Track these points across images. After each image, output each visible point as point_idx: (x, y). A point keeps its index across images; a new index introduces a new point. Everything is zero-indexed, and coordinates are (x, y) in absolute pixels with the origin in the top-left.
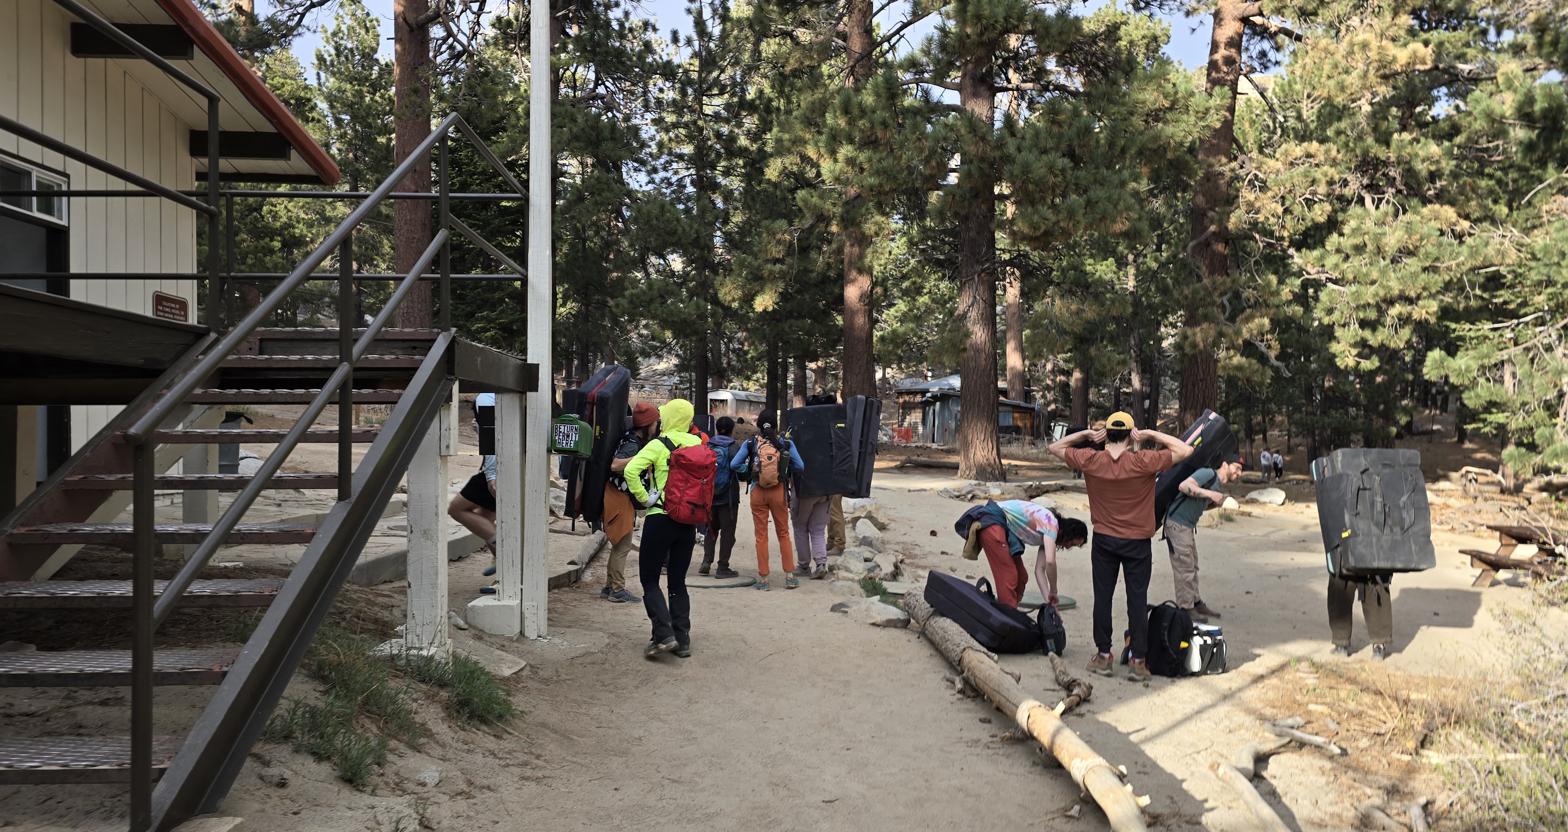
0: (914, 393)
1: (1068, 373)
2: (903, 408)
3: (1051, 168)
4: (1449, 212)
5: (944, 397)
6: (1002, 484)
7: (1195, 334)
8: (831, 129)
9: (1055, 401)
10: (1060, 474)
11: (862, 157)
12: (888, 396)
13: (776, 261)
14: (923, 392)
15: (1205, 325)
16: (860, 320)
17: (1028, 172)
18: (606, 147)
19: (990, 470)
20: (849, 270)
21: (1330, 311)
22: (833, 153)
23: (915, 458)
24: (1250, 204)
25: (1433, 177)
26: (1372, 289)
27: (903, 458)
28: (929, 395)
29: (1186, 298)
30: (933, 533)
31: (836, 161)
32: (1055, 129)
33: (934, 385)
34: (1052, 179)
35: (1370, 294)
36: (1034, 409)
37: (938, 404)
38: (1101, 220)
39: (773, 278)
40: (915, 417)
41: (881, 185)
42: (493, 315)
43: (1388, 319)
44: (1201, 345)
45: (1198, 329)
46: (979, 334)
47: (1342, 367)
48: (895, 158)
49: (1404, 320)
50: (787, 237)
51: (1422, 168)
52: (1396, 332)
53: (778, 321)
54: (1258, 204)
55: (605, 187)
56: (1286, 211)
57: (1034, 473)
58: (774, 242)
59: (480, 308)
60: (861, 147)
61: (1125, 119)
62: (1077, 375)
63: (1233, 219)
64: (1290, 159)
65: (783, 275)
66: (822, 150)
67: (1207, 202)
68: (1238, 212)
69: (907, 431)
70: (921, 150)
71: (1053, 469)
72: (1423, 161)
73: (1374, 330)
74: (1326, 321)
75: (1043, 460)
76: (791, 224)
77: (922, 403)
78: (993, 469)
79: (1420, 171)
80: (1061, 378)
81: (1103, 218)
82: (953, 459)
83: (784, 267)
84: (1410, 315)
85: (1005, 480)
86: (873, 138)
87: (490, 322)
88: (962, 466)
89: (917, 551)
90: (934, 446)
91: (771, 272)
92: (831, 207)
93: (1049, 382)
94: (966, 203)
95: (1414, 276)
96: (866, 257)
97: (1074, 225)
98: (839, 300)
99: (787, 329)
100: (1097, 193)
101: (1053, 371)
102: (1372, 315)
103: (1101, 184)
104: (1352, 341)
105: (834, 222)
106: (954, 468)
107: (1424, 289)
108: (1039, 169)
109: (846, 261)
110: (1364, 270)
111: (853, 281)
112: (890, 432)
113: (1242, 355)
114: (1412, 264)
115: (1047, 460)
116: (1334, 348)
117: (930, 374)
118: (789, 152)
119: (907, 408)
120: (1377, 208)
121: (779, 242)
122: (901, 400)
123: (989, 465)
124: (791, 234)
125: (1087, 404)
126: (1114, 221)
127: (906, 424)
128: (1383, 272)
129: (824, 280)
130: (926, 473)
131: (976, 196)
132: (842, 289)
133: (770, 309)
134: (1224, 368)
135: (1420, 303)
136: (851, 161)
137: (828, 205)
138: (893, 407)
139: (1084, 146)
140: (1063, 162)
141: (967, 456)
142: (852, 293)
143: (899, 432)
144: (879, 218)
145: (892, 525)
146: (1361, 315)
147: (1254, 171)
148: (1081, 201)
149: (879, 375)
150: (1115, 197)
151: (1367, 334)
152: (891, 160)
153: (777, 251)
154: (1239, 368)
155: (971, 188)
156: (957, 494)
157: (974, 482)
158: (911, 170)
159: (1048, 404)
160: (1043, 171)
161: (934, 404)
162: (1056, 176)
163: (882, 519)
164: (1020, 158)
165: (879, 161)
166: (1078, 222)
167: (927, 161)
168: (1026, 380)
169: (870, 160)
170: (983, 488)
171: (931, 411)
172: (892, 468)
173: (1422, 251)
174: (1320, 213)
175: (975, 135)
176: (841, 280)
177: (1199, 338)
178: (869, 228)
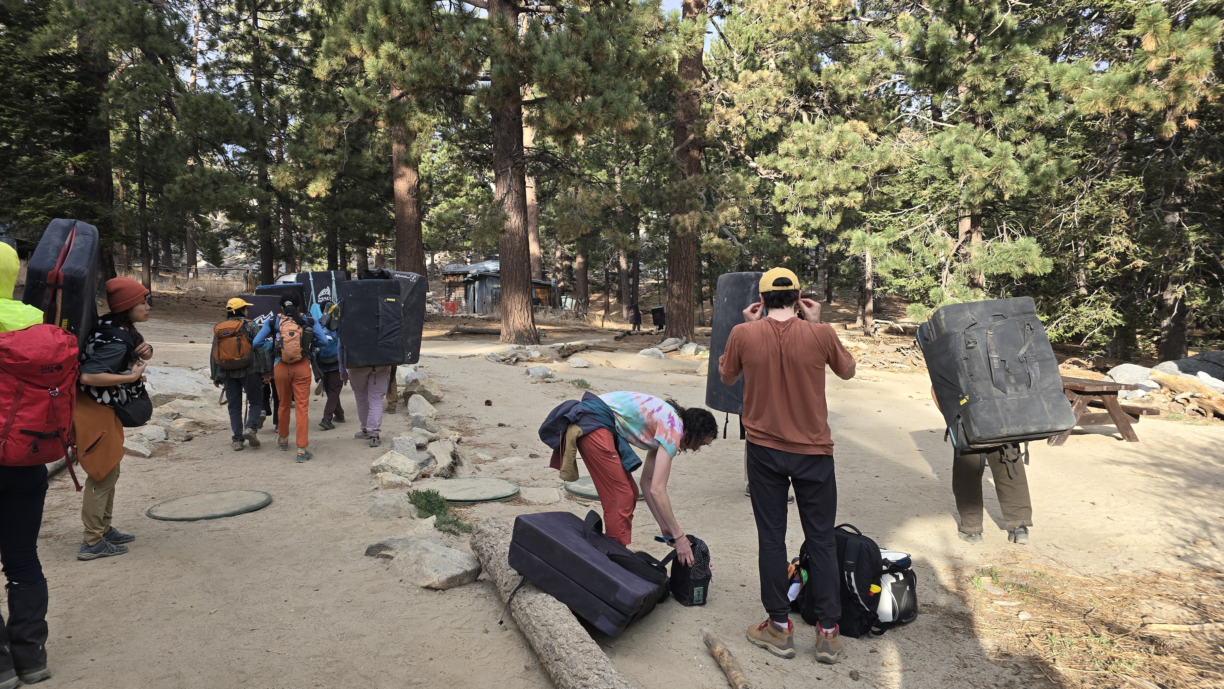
0: (458, 275)
1: (572, 259)
2: (449, 287)
3: (573, 70)
4: (863, 126)
5: (482, 277)
6: (538, 346)
7: (684, 220)
8: (373, 28)
9: (563, 279)
10: (578, 335)
11: (403, 55)
12: (436, 278)
13: (327, 151)
14: (465, 274)
15: (692, 213)
16: (410, 210)
17: (555, 71)
18: (153, 40)
19: (526, 335)
20: (398, 167)
21: (783, 202)
22: (375, 50)
23: (462, 326)
24: (721, 116)
25: (850, 99)
26: (814, 184)
27: (452, 327)
28: (469, 275)
29: (676, 191)
30: (488, 403)
31: (378, 57)
32: (575, 36)
33: (473, 268)
34: (575, 79)
35: (812, 188)
36: (550, 285)
37: (477, 283)
38: (615, 118)
39: (324, 167)
40: (459, 293)
41: (421, 81)
42: (41, 201)
43: (824, 208)
44: (690, 229)
45: (686, 216)
46: (513, 220)
47: (793, 245)
48: (433, 58)
49: (837, 208)
50: (337, 130)
51: (843, 92)
52: (831, 218)
53: (336, 210)
54: (727, 117)
55: (152, 77)
56: (749, 123)
57: (559, 335)
58: (324, 134)
59: (28, 195)
60: (403, 45)
61: (628, 38)
62: (579, 259)
63: (709, 128)
64: (748, 82)
65: (334, 165)
66: (365, 47)
67: (686, 117)
68: (713, 123)
69: (453, 305)
70: (458, 50)
71: (572, 331)
72: (844, 87)
73: (814, 216)
74: (780, 209)
75: (562, 325)
76: (339, 118)
77: (464, 282)
78: (530, 334)
79: (842, 95)
80: (566, 263)
81: (617, 117)
82: (495, 326)
83: (335, 157)
84: (842, 204)
85: (539, 343)
86: (412, 39)
87: (39, 208)
88: (504, 332)
89: (473, 426)
90: (476, 316)
91: (322, 161)
92: (377, 105)
93: (558, 266)
94: (499, 100)
95: (846, 172)
96: (411, 150)
97: (594, 121)
98: (390, 194)
99: (343, 217)
100: (610, 95)
101: (561, 257)
102: (813, 204)
103: (613, 89)
104: (800, 225)
105: (380, 118)
106: (498, 333)
107: (853, 183)
108: (563, 68)
109: (395, 158)
110: (807, 169)
111: (402, 176)
112: (440, 306)
113: (719, 237)
114: (844, 165)
115: (565, 324)
116: (786, 230)
117: (469, 260)
118: (336, 54)
119: (452, 286)
120: (813, 123)
121: (329, 134)
122: (447, 280)
123: (526, 330)
124: (340, 126)
125: (587, 281)
126: (626, 120)
127: (452, 299)
128: (821, 170)
129: (375, 176)
130: (473, 339)
131: (508, 95)
132: (392, 183)
133: (323, 195)
134: (706, 247)
135: (850, 194)
136: (392, 58)
137: (374, 103)
138: (441, 286)
139: (599, 54)
140: (582, 65)
141: (507, 324)
142: (401, 186)
143: (447, 305)
144: (420, 115)
145: (446, 397)
146: (806, 204)
147: (722, 92)
148: (599, 101)
149: (428, 262)
150: (625, 100)
151: (809, 219)
152: (429, 59)
153: (328, 143)
154: (718, 247)
155: (504, 87)
156: (503, 358)
157: (516, 346)
158: (448, 69)
159: (559, 282)
160: (566, 71)
161: (473, 283)
162: (578, 77)
163: (435, 392)
164: (546, 59)
165: (419, 60)
166: (598, 118)
167: (463, 60)
168: (544, 263)
169: (410, 58)
170: (524, 351)
171: (472, 288)
172: (443, 336)
173: (849, 154)
174: (772, 124)
175: (507, 35)
176: (391, 175)
177: (688, 223)
178: (414, 124)
